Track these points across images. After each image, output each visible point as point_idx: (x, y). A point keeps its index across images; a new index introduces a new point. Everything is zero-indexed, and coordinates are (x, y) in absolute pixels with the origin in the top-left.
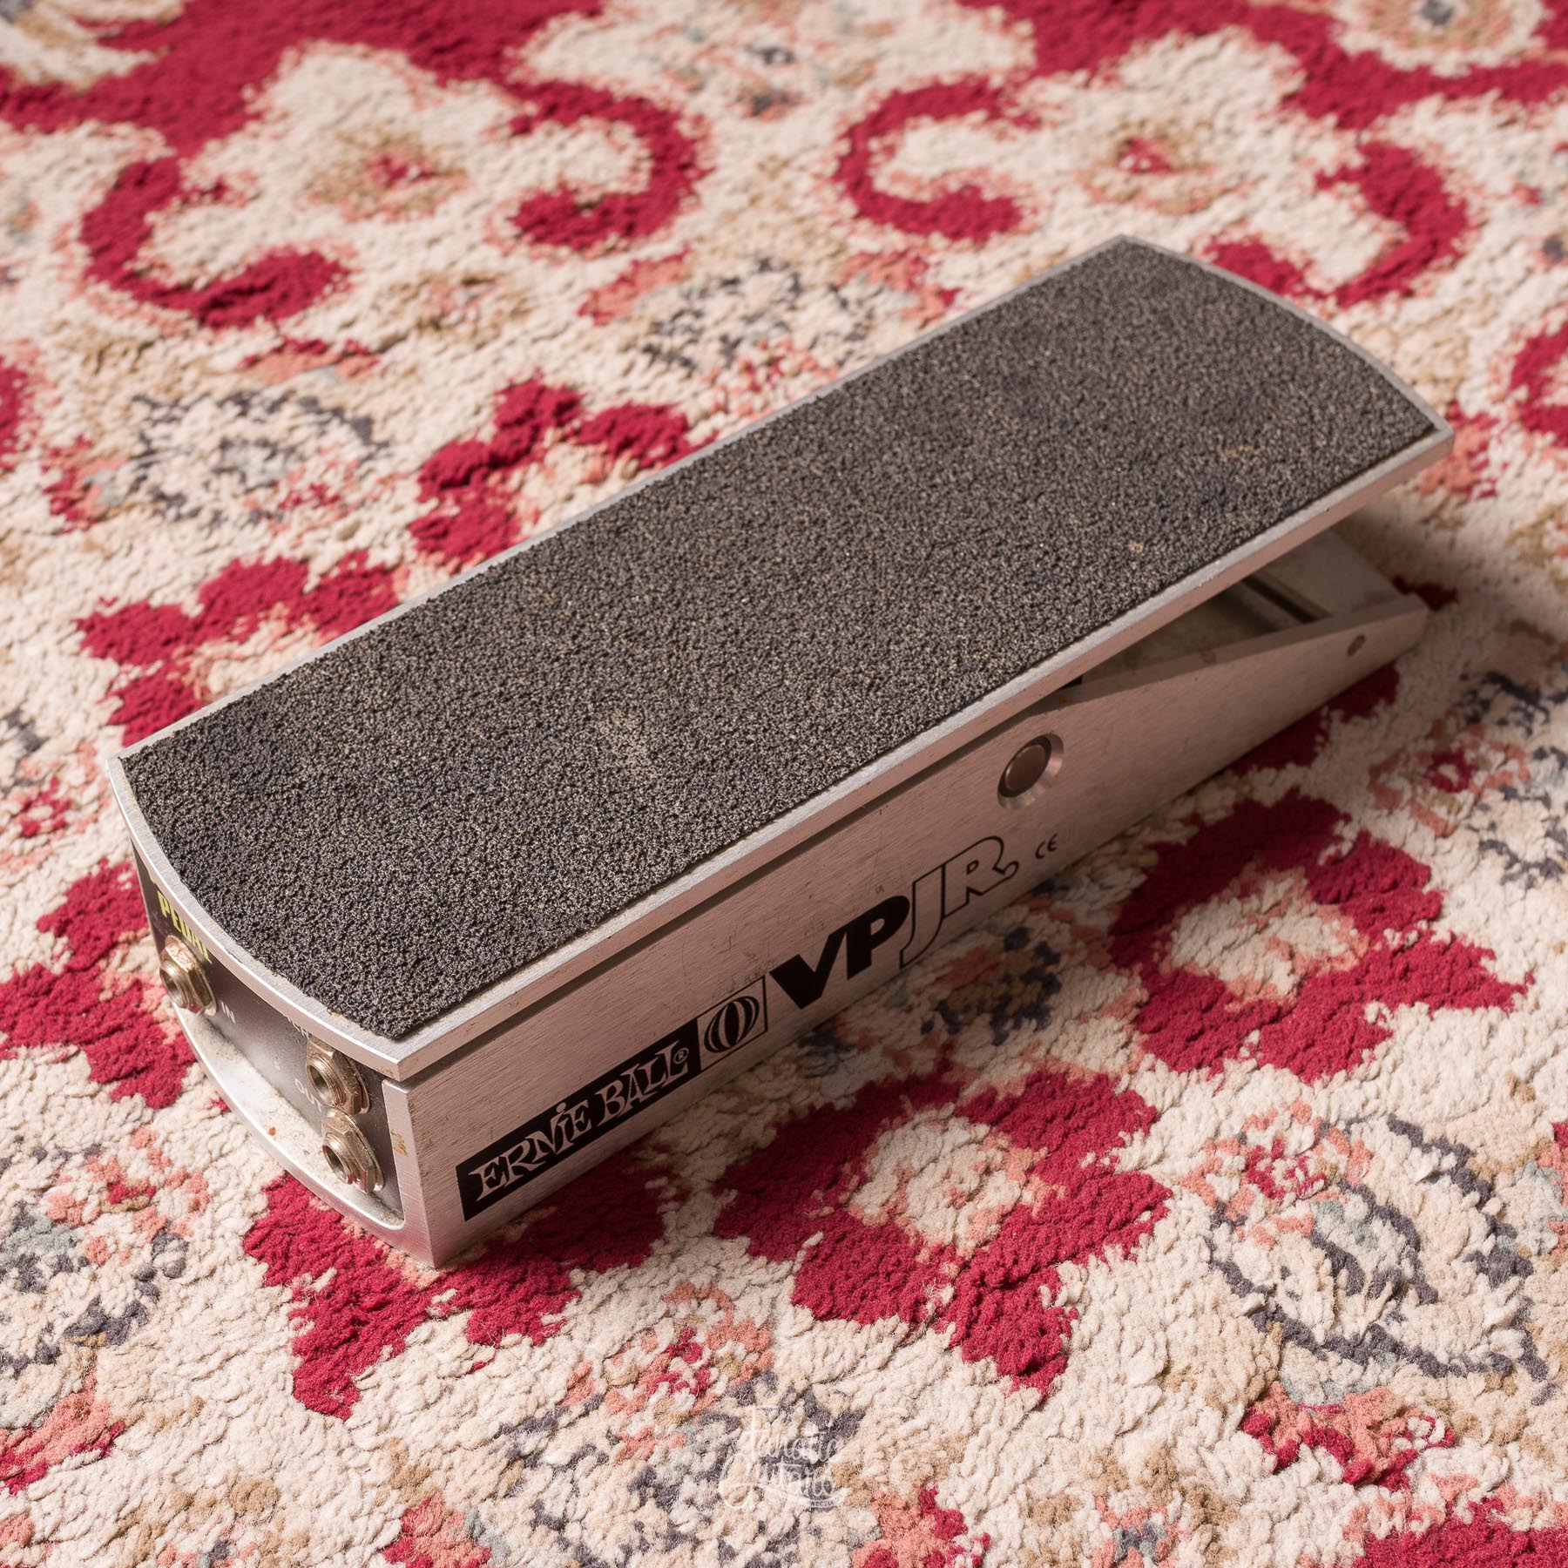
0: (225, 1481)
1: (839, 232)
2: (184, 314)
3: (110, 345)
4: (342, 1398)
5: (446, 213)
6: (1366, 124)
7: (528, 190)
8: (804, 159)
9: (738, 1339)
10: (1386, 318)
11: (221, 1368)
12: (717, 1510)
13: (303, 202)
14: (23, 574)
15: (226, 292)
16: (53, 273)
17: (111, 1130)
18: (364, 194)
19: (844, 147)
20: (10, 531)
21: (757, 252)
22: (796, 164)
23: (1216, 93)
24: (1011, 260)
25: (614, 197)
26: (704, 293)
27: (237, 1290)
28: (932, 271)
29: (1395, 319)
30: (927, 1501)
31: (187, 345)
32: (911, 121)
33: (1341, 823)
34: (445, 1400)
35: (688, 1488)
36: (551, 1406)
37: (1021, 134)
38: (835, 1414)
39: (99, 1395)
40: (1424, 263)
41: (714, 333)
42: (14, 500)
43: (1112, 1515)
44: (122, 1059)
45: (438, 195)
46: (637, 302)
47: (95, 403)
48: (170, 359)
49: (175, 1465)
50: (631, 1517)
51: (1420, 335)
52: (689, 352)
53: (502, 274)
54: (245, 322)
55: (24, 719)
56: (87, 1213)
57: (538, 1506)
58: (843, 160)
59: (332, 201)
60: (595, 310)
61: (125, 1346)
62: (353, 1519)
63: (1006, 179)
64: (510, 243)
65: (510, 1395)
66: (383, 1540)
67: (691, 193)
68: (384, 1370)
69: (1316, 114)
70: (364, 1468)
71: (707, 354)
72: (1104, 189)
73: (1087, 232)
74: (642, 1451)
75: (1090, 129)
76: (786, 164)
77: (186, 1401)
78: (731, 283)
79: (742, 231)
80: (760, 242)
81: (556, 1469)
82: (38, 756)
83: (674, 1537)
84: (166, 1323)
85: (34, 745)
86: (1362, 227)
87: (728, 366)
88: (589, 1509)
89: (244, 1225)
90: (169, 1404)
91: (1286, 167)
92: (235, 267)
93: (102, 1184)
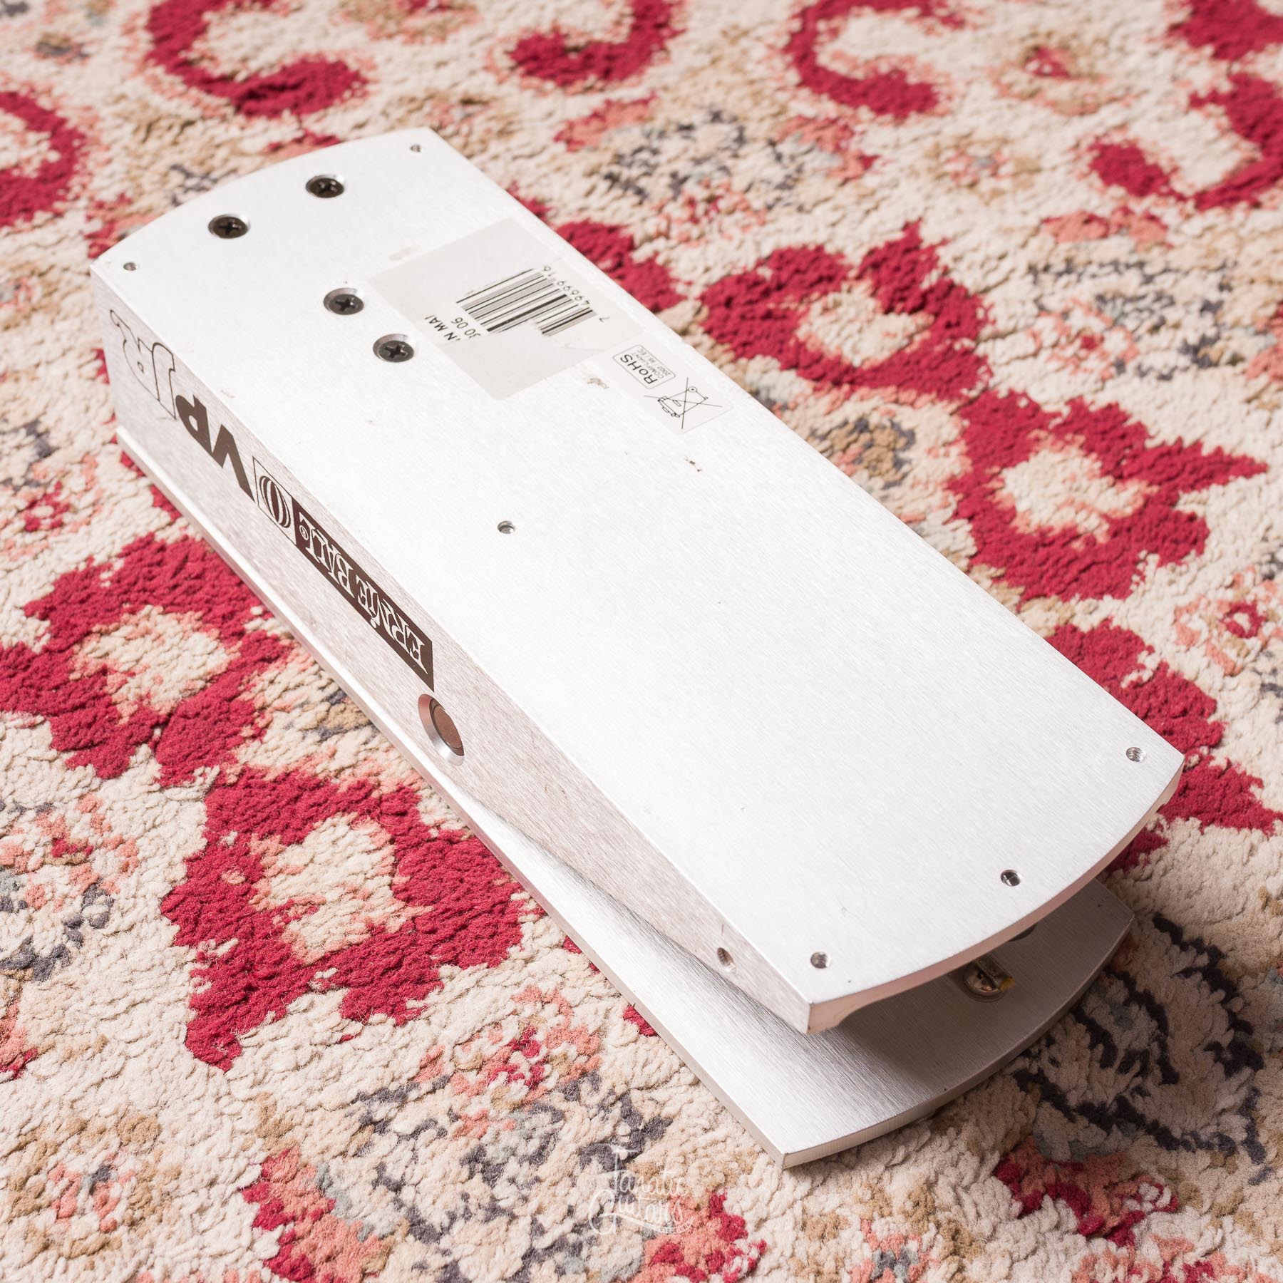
0: (116, 1113)
1: (782, 97)
2: (223, 101)
3: (159, 120)
4: (226, 1052)
5: (456, 41)
6: (1237, 57)
7: (526, 30)
8: (761, 31)
9: (572, 1042)
10: (1234, 224)
11: (126, 1012)
12: (534, 1191)
13: (337, 18)
14: (58, 305)
15: (262, 87)
16: (119, 53)
17: (62, 792)
18: (388, 17)
19: (796, 25)
20: (52, 267)
21: (712, 105)
22: (753, 34)
23: (1114, 16)
24: (924, 137)
25: (598, 45)
26: (662, 135)
27: (150, 945)
28: (856, 138)
29: (1242, 225)
30: (716, 1205)
31: (222, 127)
32: (855, 10)
33: (1145, 653)
34: (314, 1064)
35: (512, 1168)
36: (404, 1081)
37: (946, 32)
38: (647, 1118)
39: (19, 1024)
40: (1273, 181)
41: (666, 169)
42: (59, 241)
43: (874, 1237)
44: (82, 732)
45: (450, 26)
46: (604, 135)
47: (138, 167)
48: (206, 138)
49: (75, 1093)
50: (460, 1187)
51: (1262, 242)
52: (643, 183)
53: (495, 99)
54: (274, 114)
55: (41, 429)
56: (32, 863)
57: (381, 1168)
58: (794, 35)
59: (361, 20)
60: (569, 138)
61: (48, 983)
62: (221, 1159)
63: (928, 68)
64: (505, 73)
65: (371, 1067)
66: (244, 1182)
67: (663, 48)
68: (266, 1031)
69: (1196, 44)
70: (236, 1115)
71: (658, 186)
72: (1010, 86)
73: (992, 120)
74: (477, 1130)
75: (1005, 34)
76: (745, 33)
77: (93, 1039)
78: (687, 129)
79: (701, 86)
80: (715, 97)
81: (401, 1137)
82: (48, 462)
83: (494, 1210)
84: (85, 967)
85: (46, 452)
86: (1224, 144)
87: (674, 199)
88: (425, 1176)
89: (164, 889)
90: (78, 1038)
91: (1166, 85)
92: (272, 66)
93: (49, 838)
